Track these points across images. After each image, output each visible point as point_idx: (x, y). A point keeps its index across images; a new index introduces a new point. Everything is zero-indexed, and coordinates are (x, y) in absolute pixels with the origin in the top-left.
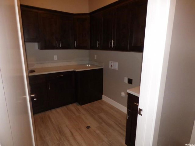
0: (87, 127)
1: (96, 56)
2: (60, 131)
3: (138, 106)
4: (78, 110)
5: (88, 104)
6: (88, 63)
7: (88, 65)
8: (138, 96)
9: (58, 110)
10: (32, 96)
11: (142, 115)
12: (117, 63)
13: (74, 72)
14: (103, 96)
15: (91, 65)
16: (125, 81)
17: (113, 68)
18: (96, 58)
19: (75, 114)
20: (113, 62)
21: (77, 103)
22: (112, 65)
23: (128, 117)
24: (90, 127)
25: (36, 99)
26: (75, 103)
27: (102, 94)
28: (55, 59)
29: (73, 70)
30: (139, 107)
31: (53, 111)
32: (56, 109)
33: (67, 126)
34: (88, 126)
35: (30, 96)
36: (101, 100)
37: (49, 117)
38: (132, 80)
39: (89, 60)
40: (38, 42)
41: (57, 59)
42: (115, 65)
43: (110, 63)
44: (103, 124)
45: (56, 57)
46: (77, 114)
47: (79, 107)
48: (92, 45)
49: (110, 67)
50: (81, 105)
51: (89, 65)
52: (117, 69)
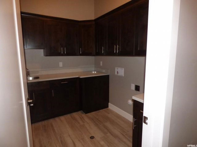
0: (90, 138)
1: (101, 62)
2: (61, 141)
3: (142, 113)
4: (82, 118)
5: (94, 112)
6: (94, 70)
7: (93, 72)
8: (143, 102)
9: (62, 118)
10: (29, 101)
11: (147, 124)
12: (123, 69)
13: (78, 79)
14: (109, 104)
15: (97, 71)
16: (132, 88)
17: (119, 75)
18: (101, 65)
19: (79, 123)
20: (119, 68)
21: (82, 111)
22: (118, 72)
23: (134, 127)
24: (94, 137)
25: (33, 105)
26: (80, 111)
27: (108, 102)
28: (60, 66)
29: (77, 77)
30: (144, 115)
31: (57, 119)
32: (60, 117)
33: (69, 136)
34: (92, 137)
35: (27, 101)
36: (107, 109)
37: (52, 126)
38: (139, 87)
39: (95, 67)
40: (43, 49)
41: (62, 66)
42: (121, 72)
43: (116, 69)
44: (109, 134)
45: (61, 64)
46: (81, 123)
47: (84, 115)
48: (97, 51)
49: (116, 73)
50: (86, 113)
51: (95, 72)
52: (123, 76)
